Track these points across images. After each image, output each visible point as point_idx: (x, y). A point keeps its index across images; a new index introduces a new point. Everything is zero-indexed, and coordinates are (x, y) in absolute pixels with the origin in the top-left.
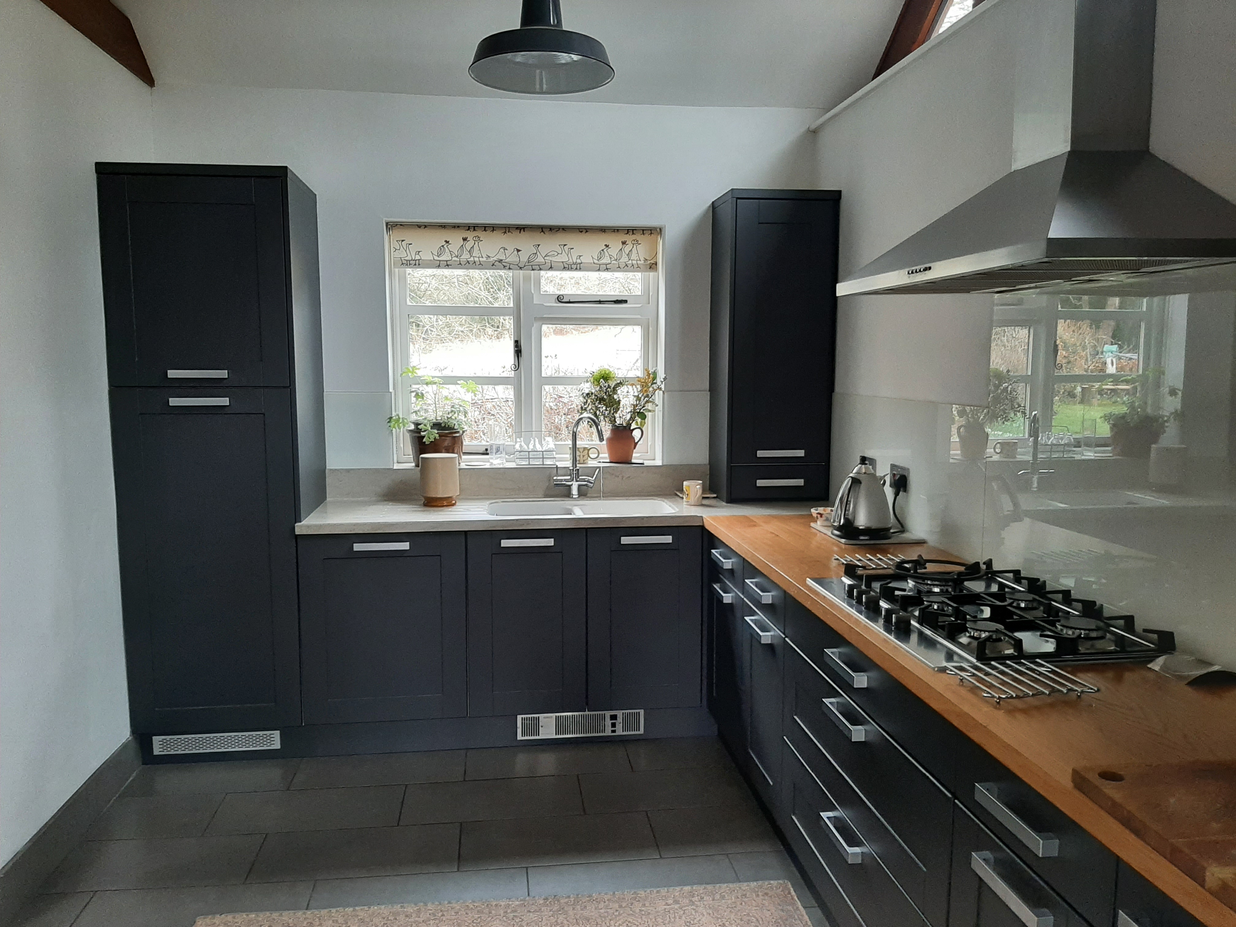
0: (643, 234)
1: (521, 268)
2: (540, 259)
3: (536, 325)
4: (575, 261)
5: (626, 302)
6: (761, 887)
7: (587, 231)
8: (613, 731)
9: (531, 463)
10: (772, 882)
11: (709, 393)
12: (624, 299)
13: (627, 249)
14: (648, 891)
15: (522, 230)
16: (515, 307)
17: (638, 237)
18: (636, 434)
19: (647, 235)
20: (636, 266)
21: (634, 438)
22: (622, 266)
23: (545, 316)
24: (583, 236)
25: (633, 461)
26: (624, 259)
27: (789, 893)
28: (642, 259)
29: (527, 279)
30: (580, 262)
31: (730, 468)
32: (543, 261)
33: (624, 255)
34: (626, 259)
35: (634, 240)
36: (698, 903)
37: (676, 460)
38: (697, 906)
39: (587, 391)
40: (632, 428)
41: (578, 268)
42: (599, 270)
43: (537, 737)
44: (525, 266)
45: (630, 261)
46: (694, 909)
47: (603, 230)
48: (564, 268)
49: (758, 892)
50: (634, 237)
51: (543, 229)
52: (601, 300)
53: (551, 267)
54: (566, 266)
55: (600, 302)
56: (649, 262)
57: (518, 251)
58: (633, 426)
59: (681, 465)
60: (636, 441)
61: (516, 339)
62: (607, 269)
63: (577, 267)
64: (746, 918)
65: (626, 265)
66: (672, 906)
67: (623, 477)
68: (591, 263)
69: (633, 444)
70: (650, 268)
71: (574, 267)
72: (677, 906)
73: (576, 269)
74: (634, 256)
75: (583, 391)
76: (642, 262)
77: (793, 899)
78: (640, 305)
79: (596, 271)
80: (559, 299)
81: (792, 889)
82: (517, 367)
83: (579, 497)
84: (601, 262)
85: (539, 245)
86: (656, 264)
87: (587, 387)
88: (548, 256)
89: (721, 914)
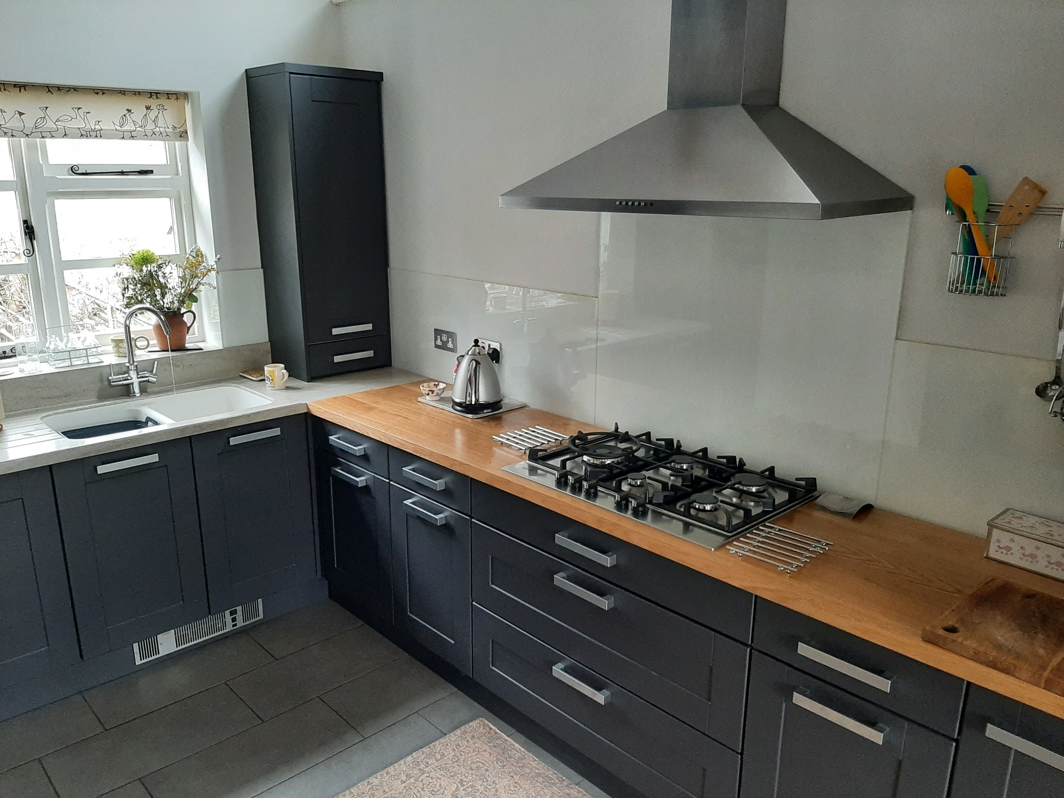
0: (168, 98)
1: (27, 135)
2: (50, 125)
3: (49, 200)
4: (93, 128)
5: (151, 172)
6: (465, 732)
7: (103, 93)
8: (234, 626)
9: (74, 363)
10: (471, 724)
11: (262, 270)
12: (150, 169)
13: (152, 114)
14: (379, 777)
15: (22, 89)
16: (19, 180)
17: (163, 101)
18: (187, 318)
19: (172, 100)
20: (164, 134)
21: (186, 323)
22: (149, 135)
23: (59, 191)
24: (101, 97)
25: (188, 346)
26: (150, 126)
27: (491, 729)
28: (170, 126)
29: (32, 148)
30: (100, 128)
31: (307, 347)
32: (55, 126)
33: (150, 122)
34: (153, 126)
35: (160, 105)
36: (427, 769)
37: (236, 342)
38: (428, 773)
39: (126, 275)
40: (182, 312)
41: (99, 135)
42: (123, 138)
43: (158, 656)
44: (32, 133)
45: (157, 128)
46: (428, 777)
47: (122, 92)
48: (82, 135)
49: (466, 738)
50: (159, 102)
51: (49, 89)
52: (124, 171)
53: (66, 134)
54: (84, 133)
55: (122, 173)
56: (178, 130)
57: (21, 114)
58: (183, 310)
59: (242, 346)
60: (188, 325)
61: (25, 219)
62: (132, 137)
63: (97, 134)
64: (474, 766)
65: (154, 133)
66: (408, 782)
67: (184, 366)
68: (113, 130)
69: (187, 328)
70: (181, 136)
71: (94, 134)
72: (412, 780)
73: (96, 136)
74: (161, 122)
75: (122, 276)
76: (171, 130)
77: (496, 733)
78: (170, 177)
79: (120, 139)
80: (73, 170)
81: (490, 724)
82: (31, 252)
83: (141, 395)
84: (125, 128)
85: (47, 108)
86: (187, 133)
87: (127, 272)
88: (60, 121)
89: (452, 772)
